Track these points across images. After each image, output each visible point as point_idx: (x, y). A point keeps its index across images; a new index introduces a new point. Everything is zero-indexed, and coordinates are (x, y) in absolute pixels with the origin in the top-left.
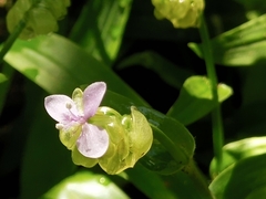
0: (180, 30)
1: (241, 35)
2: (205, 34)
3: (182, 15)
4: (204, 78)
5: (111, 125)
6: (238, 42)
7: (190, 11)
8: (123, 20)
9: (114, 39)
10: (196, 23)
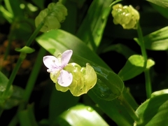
0: (126, 30)
1: (160, 34)
2: (140, 33)
3: (128, 22)
4: (141, 56)
5: (75, 71)
6: (159, 38)
7: (132, 20)
8: (103, 26)
9: (98, 36)
10: (135, 26)
